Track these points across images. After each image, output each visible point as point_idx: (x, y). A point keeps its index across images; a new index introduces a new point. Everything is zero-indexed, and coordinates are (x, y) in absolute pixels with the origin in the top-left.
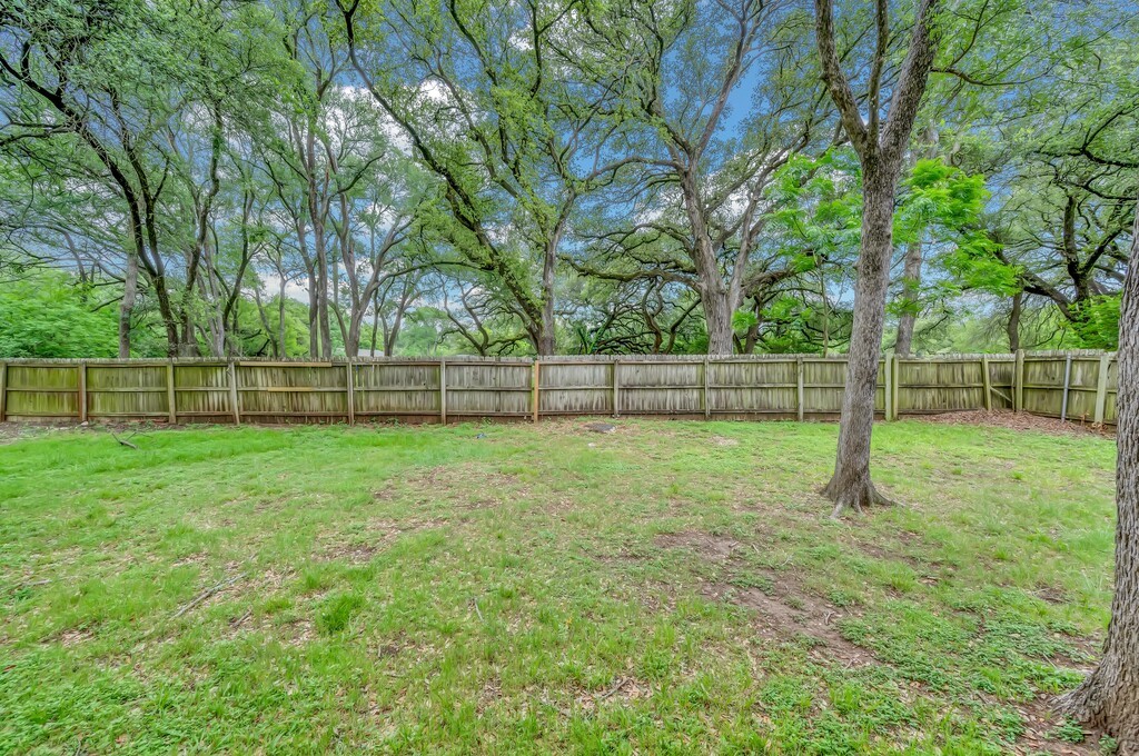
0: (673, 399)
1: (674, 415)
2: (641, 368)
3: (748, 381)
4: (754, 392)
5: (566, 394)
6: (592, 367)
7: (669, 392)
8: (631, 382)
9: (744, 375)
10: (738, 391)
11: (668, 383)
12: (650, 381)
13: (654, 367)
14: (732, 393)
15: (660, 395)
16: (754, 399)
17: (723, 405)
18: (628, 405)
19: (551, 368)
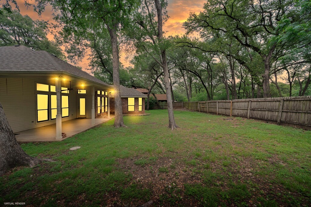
0: (268, 115)
1: (267, 121)
2: (258, 103)
3: (304, 109)
4: (306, 115)
5: (238, 110)
6: (244, 102)
7: (267, 112)
8: (255, 108)
9: (301, 106)
10: (298, 114)
11: (267, 108)
12: (261, 108)
13: (263, 102)
14: (294, 114)
15: (263, 112)
16: (306, 118)
17: (288, 119)
18: (253, 115)
19: (235, 103)
